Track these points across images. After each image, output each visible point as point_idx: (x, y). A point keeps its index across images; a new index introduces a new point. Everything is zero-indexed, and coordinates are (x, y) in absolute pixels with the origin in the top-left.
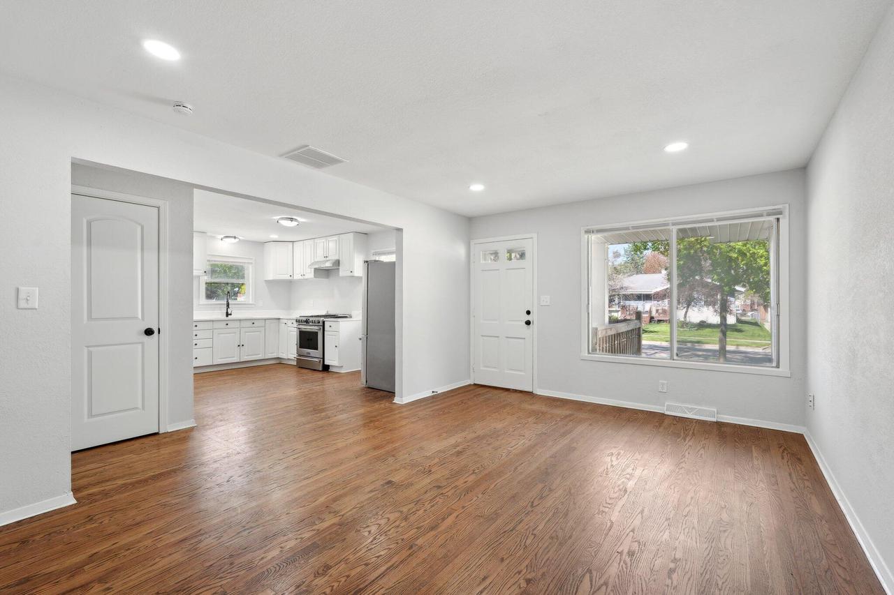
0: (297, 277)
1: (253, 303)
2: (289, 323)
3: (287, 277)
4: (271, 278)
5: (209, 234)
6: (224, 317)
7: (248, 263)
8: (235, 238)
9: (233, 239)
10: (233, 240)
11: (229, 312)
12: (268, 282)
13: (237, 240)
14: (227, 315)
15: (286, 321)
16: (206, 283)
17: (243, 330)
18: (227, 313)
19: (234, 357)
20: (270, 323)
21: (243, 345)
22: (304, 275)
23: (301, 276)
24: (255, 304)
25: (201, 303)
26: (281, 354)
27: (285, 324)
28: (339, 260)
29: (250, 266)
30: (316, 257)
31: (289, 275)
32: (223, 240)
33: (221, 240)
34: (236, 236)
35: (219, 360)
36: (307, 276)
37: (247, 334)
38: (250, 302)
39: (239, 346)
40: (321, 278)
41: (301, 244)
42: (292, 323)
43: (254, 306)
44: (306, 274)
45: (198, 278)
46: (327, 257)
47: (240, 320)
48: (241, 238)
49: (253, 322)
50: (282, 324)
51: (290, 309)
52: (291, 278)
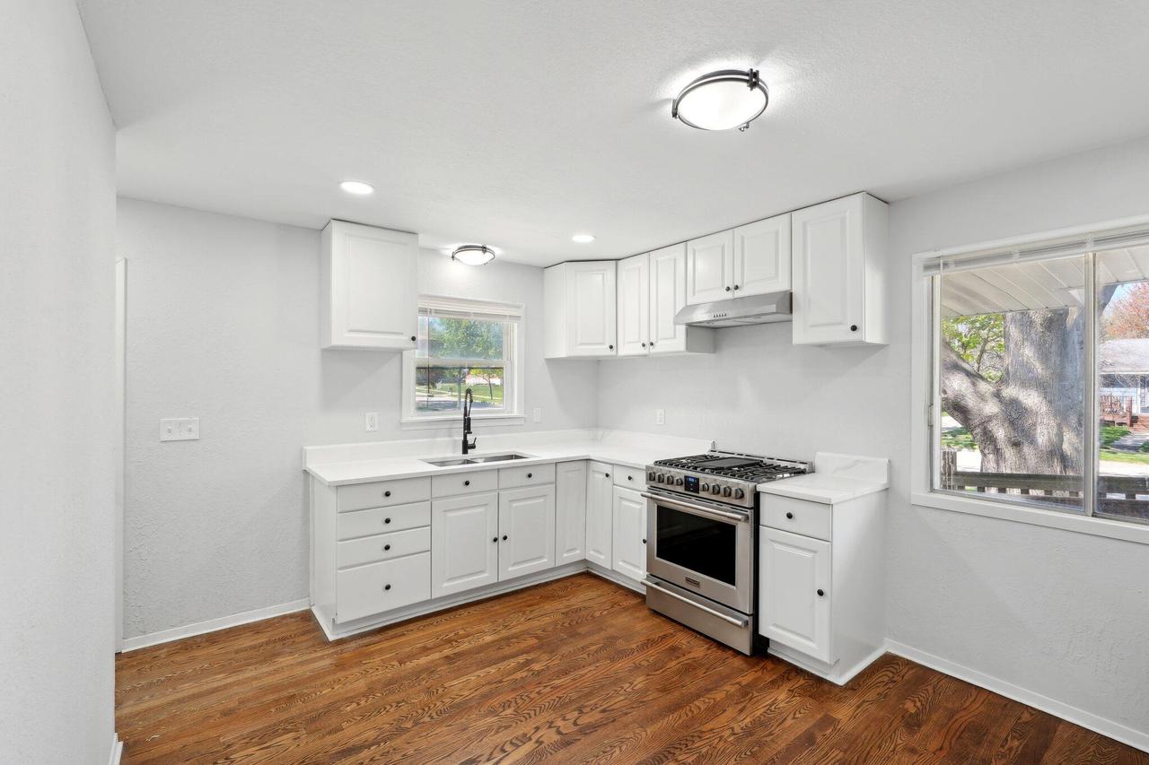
0: (625, 350)
1: (522, 415)
2: (620, 476)
3: (603, 351)
4: (562, 352)
5: (423, 240)
6: (459, 454)
7: (511, 317)
8: (484, 249)
9: (479, 253)
10: (477, 257)
11: (470, 438)
12: (554, 363)
13: (488, 256)
14: (466, 447)
15: (608, 469)
16: (418, 368)
17: (505, 495)
18: (465, 442)
19: (482, 572)
20: (567, 472)
21: (505, 538)
22: (652, 344)
23: (644, 345)
24: (525, 416)
25: (405, 419)
26: (592, 552)
27: (607, 475)
28: (791, 294)
29: (516, 325)
30: (694, 294)
31: (608, 346)
32: (456, 256)
33: (453, 257)
34: (488, 246)
35: (446, 585)
36: (661, 347)
37: (515, 505)
38: (515, 413)
39: (495, 540)
40: (715, 347)
41: (641, 262)
42: (630, 478)
43: (522, 422)
44: (657, 341)
45: (399, 356)
46: (737, 288)
47: (498, 470)
48: (498, 251)
49: (528, 471)
50: (596, 475)
51: (598, 427)
52: (613, 353)
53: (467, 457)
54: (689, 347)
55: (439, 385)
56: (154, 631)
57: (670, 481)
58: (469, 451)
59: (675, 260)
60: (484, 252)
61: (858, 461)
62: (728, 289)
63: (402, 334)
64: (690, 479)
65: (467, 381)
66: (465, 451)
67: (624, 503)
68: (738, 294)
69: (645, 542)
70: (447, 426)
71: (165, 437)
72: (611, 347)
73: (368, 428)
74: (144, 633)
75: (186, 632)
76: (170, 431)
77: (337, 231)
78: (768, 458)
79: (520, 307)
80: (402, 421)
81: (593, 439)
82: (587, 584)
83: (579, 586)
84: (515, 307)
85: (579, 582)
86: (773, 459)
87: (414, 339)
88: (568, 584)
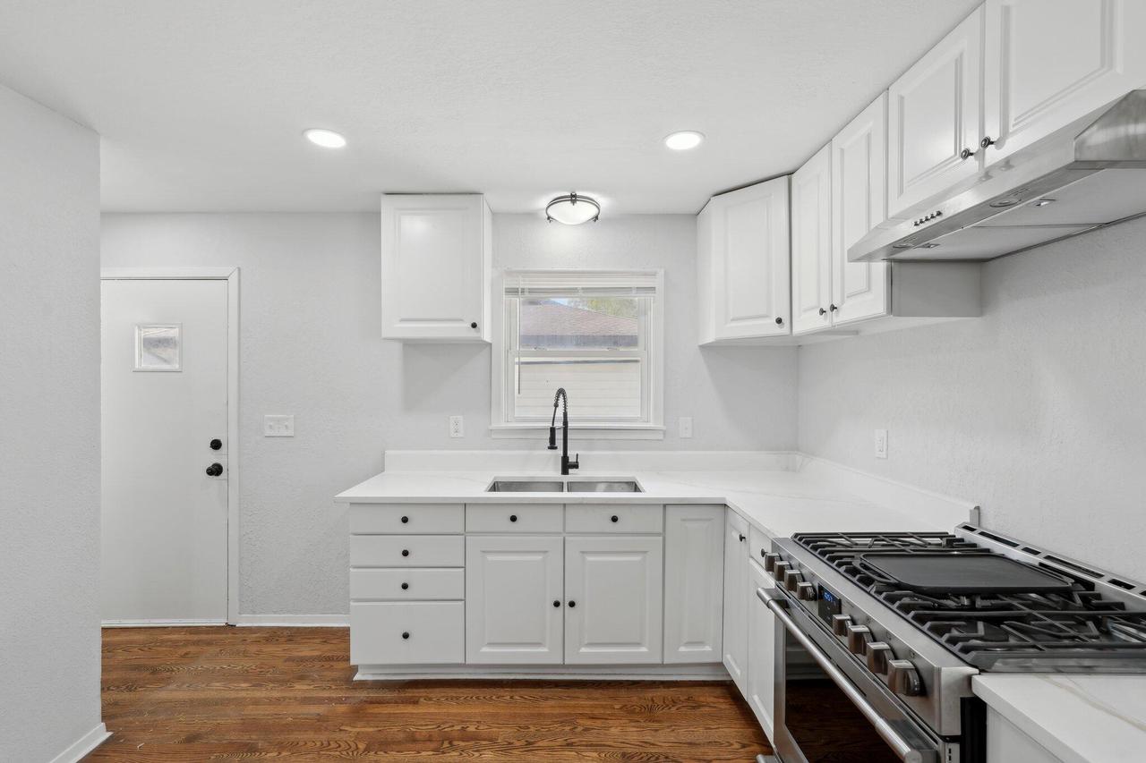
1: (661, 426)
3: (766, 327)
4: (710, 338)
6: (555, 475)
8: (573, 198)
11: (572, 454)
14: (567, 466)
15: (744, 528)
17: (572, 543)
18: (565, 458)
19: (538, 644)
20: (684, 520)
21: (573, 605)
22: (833, 308)
23: (822, 311)
24: (664, 428)
25: (494, 426)
26: (728, 656)
27: (741, 538)
30: (901, 191)
33: (549, 218)
35: (485, 649)
36: (849, 312)
37: (590, 558)
38: (651, 424)
39: (557, 604)
40: (982, 302)
43: (661, 437)
44: (843, 302)
45: (488, 348)
46: (988, 143)
47: (564, 505)
48: (603, 201)
49: (614, 512)
50: (734, 534)
51: (794, 448)
52: (784, 330)
53: (565, 479)
54: (897, 308)
56: (261, 613)
58: (570, 471)
59: (869, 135)
60: (574, 202)
62: (966, 153)
63: (462, 320)
64: (826, 595)
66: (565, 472)
71: (268, 433)
72: (779, 321)
73: (453, 433)
74: (254, 613)
75: (284, 621)
76: (271, 426)
77: (388, 207)
78: (1114, 582)
79: (654, 274)
80: (490, 428)
81: (787, 469)
82: (714, 703)
83: (694, 708)
84: (646, 274)
85: (702, 699)
86: (1129, 587)
87: (474, 326)
88: (681, 698)
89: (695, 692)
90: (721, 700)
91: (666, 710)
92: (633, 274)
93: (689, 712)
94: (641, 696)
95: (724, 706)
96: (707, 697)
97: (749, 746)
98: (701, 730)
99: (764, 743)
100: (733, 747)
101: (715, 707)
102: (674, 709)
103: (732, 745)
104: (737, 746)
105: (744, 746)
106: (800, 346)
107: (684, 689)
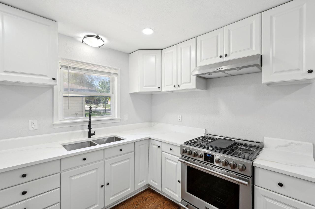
0: (165, 89)
1: (119, 118)
2: (166, 148)
3: (155, 89)
4: (137, 90)
6: (86, 138)
7: (114, 74)
8: (98, 37)
12: (132, 94)
13: (100, 42)
14: (90, 135)
15: (159, 144)
17: (108, 162)
18: (90, 132)
21: (108, 184)
22: (179, 86)
23: (174, 86)
24: (121, 118)
25: (55, 122)
26: (151, 181)
27: (159, 147)
28: (262, 56)
29: (116, 78)
30: (201, 61)
31: (157, 87)
32: (84, 40)
33: (83, 41)
34: (100, 36)
36: (183, 87)
37: (113, 166)
38: (116, 117)
39: (102, 186)
40: (207, 87)
41: (173, 49)
42: (171, 149)
43: (119, 121)
44: (181, 84)
46: (226, 55)
47: (104, 149)
48: (106, 41)
50: (154, 146)
51: (151, 121)
52: (160, 90)
53: (91, 140)
54: (197, 87)
55: (100, 105)
57: (196, 155)
58: (92, 136)
59: (190, 46)
60: (98, 39)
61: (292, 143)
62: (221, 57)
63: (47, 76)
64: (208, 155)
65: (108, 103)
66: (90, 137)
67: (168, 160)
68: (226, 59)
69: (179, 182)
70: (81, 125)
72: (159, 88)
73: (31, 128)
78: (237, 139)
79: (117, 70)
80: (53, 123)
81: (150, 127)
82: (149, 196)
83: (146, 200)
84: (115, 69)
85: (146, 196)
86: (240, 140)
87: (54, 79)
88: (141, 199)
89: (142, 195)
90: (150, 194)
91: (139, 205)
92: (111, 68)
93: (145, 202)
94: (130, 204)
95: (152, 195)
96: (147, 195)
97: (165, 202)
98: (152, 205)
99: (167, 200)
100: (162, 205)
101: (150, 197)
102: (141, 203)
103: (161, 205)
104: (162, 204)
105: (164, 203)
106: (152, 94)
107: (140, 196)
